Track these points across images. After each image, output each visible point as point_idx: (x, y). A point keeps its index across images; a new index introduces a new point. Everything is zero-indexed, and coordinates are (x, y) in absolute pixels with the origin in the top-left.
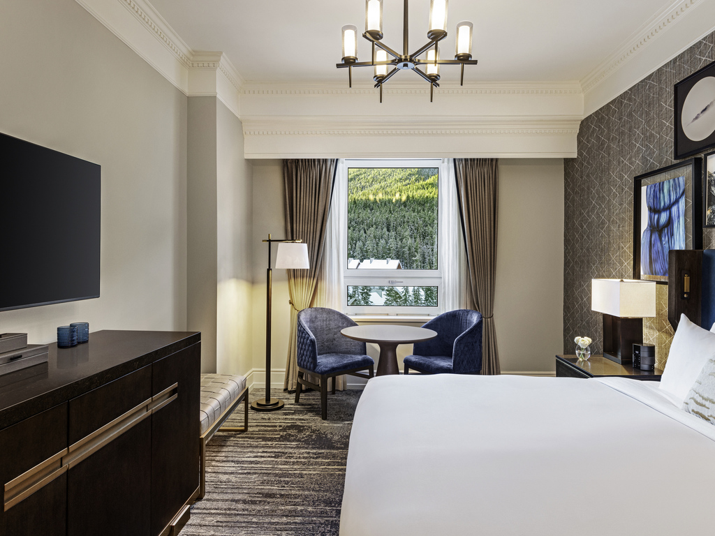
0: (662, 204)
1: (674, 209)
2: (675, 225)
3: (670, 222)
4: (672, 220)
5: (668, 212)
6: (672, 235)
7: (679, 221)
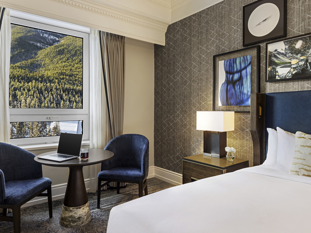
0: (235, 70)
1: (244, 72)
2: (244, 80)
3: (241, 79)
4: (242, 77)
5: (239, 74)
6: (242, 85)
7: (247, 78)
